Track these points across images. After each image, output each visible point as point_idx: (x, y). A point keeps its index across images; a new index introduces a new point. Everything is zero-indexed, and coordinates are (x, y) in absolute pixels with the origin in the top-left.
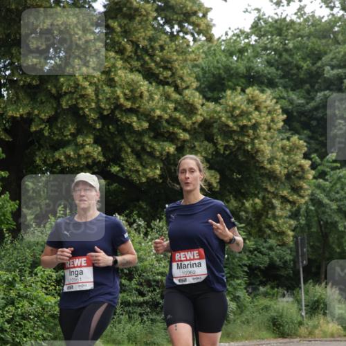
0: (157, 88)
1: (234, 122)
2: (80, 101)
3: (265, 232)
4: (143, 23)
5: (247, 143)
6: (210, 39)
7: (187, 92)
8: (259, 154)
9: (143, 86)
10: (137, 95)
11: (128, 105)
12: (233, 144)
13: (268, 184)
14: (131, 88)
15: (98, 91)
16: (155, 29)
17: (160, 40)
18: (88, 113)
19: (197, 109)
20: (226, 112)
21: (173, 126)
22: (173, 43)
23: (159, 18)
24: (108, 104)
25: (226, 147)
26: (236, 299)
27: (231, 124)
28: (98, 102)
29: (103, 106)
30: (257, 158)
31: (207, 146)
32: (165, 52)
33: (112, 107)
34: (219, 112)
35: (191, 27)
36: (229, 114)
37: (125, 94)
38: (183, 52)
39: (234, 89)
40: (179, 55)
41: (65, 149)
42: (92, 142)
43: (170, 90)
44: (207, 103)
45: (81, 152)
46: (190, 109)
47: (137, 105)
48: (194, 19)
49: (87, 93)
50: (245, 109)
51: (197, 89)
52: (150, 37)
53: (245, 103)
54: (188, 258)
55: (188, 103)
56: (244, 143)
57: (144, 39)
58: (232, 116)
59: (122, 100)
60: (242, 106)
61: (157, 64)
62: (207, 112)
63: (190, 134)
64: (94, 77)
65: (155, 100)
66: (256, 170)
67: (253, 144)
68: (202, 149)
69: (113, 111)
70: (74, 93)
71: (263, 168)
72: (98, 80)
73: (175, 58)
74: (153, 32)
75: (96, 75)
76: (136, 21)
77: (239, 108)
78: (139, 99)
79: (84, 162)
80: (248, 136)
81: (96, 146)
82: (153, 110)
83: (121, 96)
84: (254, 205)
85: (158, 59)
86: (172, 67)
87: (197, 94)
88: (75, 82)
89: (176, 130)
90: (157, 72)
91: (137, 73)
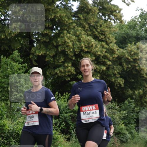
0: (99, 43)
1: (131, 57)
2: (66, 48)
3: (144, 104)
4: (93, 15)
5: (137, 66)
6: (121, 22)
7: (111, 44)
8: (142, 71)
9: (93, 42)
10: (90, 45)
11: (86, 50)
12: (130, 67)
13: (146, 84)
14: (88, 43)
15: (74, 44)
16: (98, 18)
17: (100, 22)
18: (69, 53)
19: (115, 52)
20: (128, 53)
21: (105, 59)
22: (106, 24)
23: (100, 13)
24: (78, 50)
25: (128, 68)
26: (131, 133)
27: (129, 58)
28: (74, 48)
29: (76, 50)
30: (141, 73)
31: (119, 67)
32: (102, 27)
33: (80, 51)
34: (125, 53)
35: (113, 17)
36: (129, 54)
37: (85, 45)
38: (110, 27)
39: (131, 43)
40: (108, 29)
41: (59, 68)
42: (71, 65)
43: (104, 43)
44: (120, 49)
45: (66, 70)
46: (112, 52)
47: (90, 50)
48: (115, 13)
49: (69, 45)
50: (136, 51)
51: (115, 43)
52: (96, 21)
53: (136, 49)
54: (90, 109)
55: (112, 49)
56: (135, 66)
57: (93, 22)
58: (130, 55)
59: (84, 48)
60: (135, 50)
61: (99, 33)
62: (120, 53)
63: (112, 62)
64: (72, 38)
65: (98, 48)
66: (140, 78)
67: (139, 66)
68: (117, 69)
69: (80, 52)
70: (63, 45)
71: (143, 77)
72: (74, 39)
73: (106, 30)
74: (97, 19)
75: (73, 37)
76: (90, 15)
77: (133, 51)
78: (91, 47)
79: (67, 74)
80: (137, 63)
81: (72, 67)
82: (97, 52)
83: (84, 46)
84: (139, 93)
85: (99, 30)
86: (105, 34)
87: (115, 45)
88: (64, 40)
89: (106, 60)
90: (98, 36)
91: (90, 36)
